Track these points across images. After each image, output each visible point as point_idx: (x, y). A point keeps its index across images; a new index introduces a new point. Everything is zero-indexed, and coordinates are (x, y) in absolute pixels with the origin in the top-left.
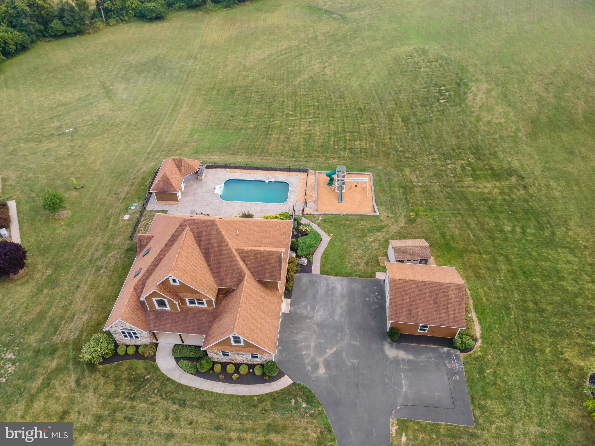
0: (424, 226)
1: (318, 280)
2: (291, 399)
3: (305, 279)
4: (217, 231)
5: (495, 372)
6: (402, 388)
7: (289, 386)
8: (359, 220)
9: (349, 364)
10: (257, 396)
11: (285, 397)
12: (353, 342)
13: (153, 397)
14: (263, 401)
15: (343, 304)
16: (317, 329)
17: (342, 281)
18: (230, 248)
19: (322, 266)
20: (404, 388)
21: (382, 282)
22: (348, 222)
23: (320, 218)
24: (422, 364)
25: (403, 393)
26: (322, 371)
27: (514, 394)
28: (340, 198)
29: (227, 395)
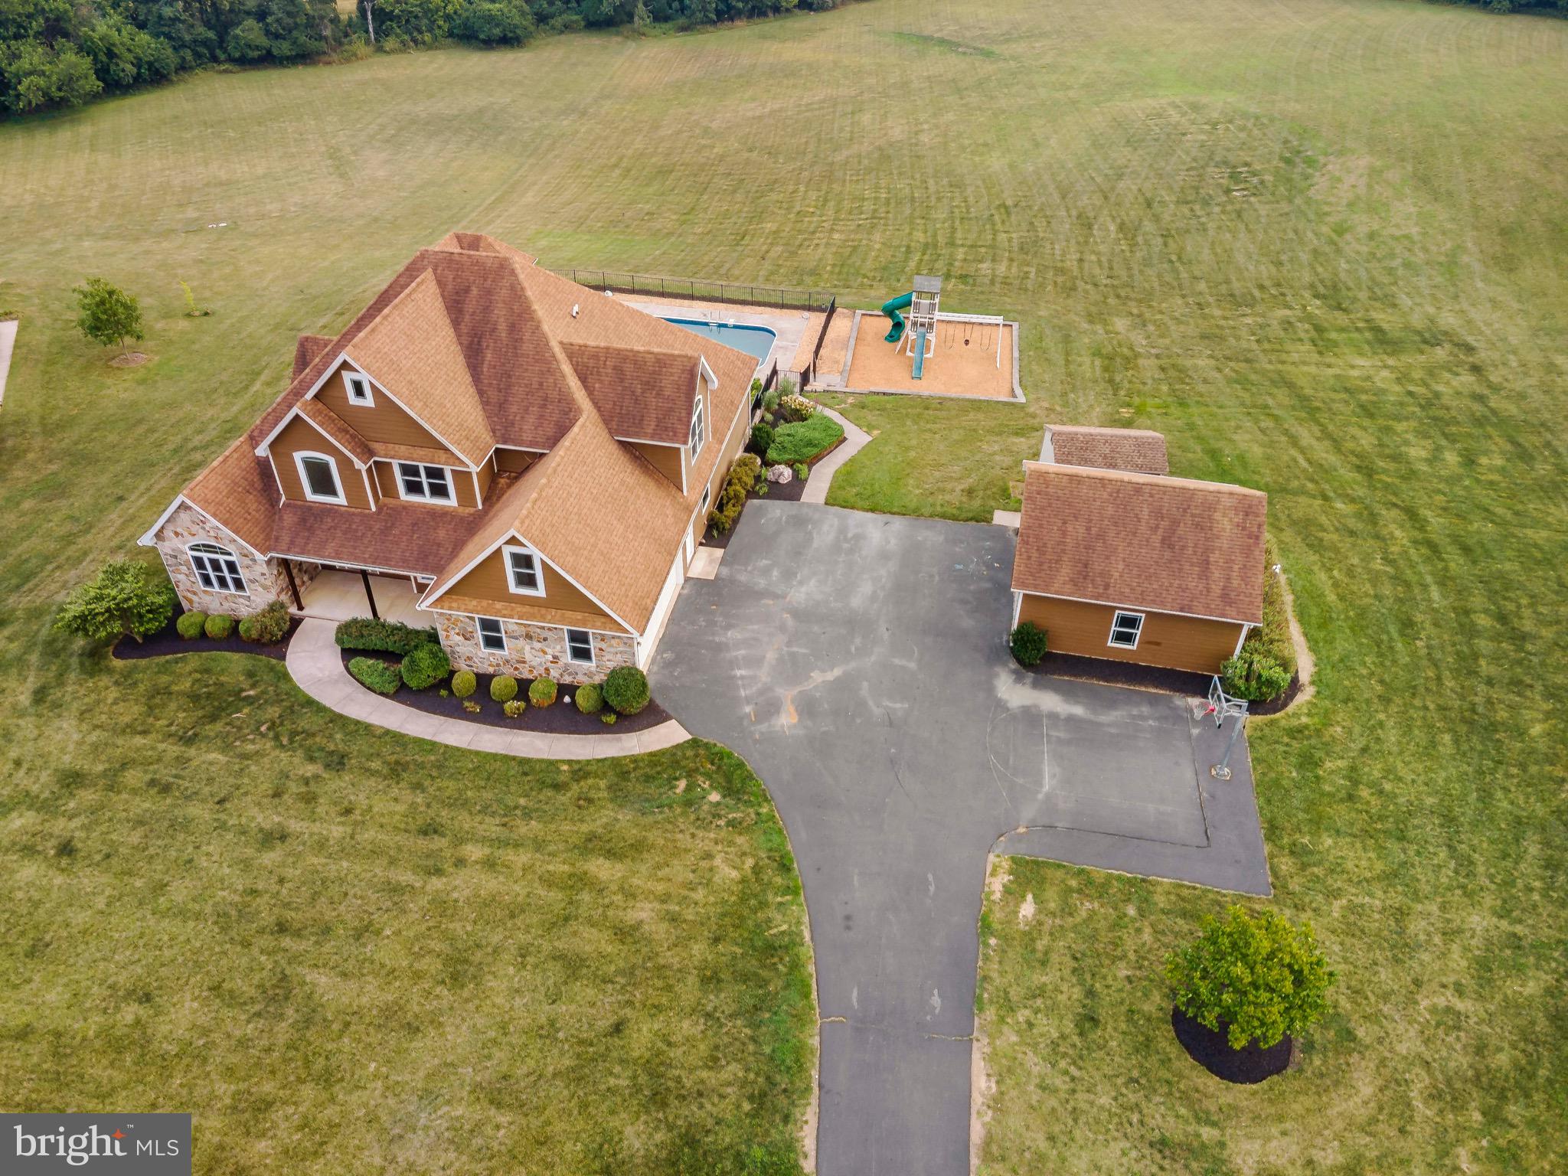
1: (816, 517)
2: (676, 779)
3: (778, 512)
4: (512, 288)
5: (1353, 769)
6: (1041, 785)
7: (677, 746)
8: (966, 411)
9: (877, 711)
10: (569, 762)
11: (658, 773)
12: (897, 661)
13: (253, 742)
14: (587, 775)
15: (883, 572)
16: (790, 622)
17: (888, 523)
18: (544, 336)
19: (836, 488)
20: (1048, 783)
21: (1011, 532)
23: (850, 400)
24: (1113, 730)
25: (1040, 796)
26: (787, 720)
27: (1416, 827)
28: (918, 369)
29: (477, 753)
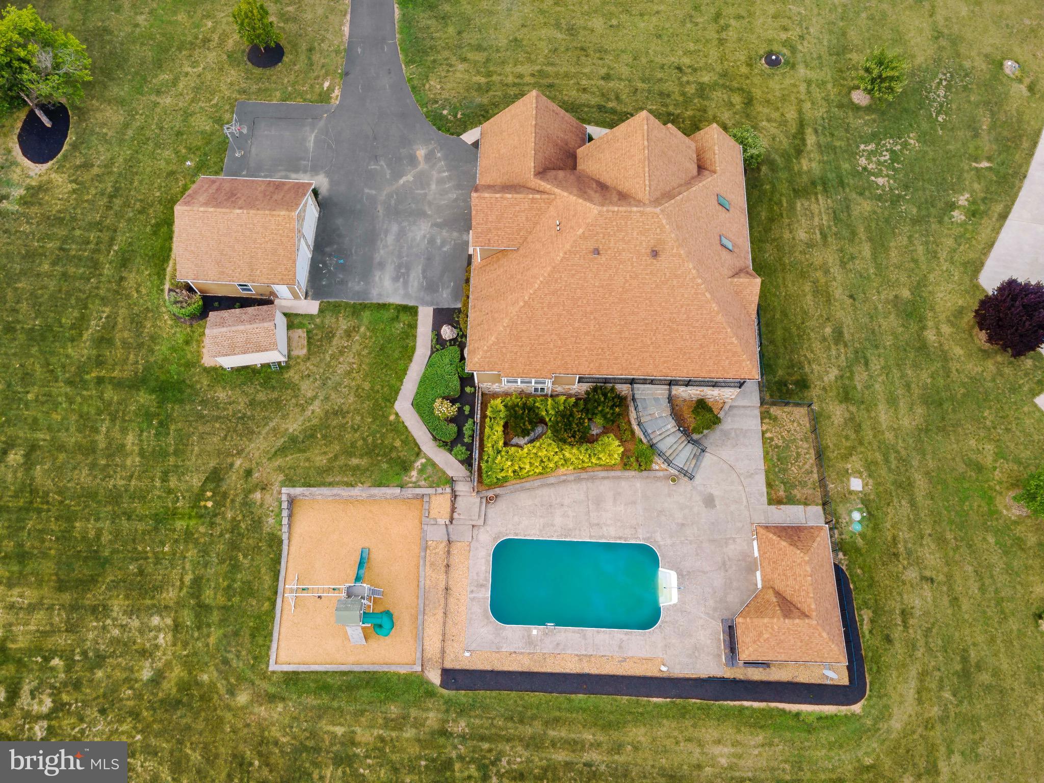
0: (194, 460)
1: (422, 293)
2: (462, 117)
3: (445, 296)
6: (316, 137)
7: (465, 131)
8: (328, 470)
9: (382, 163)
12: (374, 192)
15: (382, 252)
17: (380, 295)
19: (413, 326)
20: (312, 138)
21: (310, 293)
22: (355, 461)
23: (414, 473)
25: (316, 131)
26: (421, 153)
28: (364, 562)
